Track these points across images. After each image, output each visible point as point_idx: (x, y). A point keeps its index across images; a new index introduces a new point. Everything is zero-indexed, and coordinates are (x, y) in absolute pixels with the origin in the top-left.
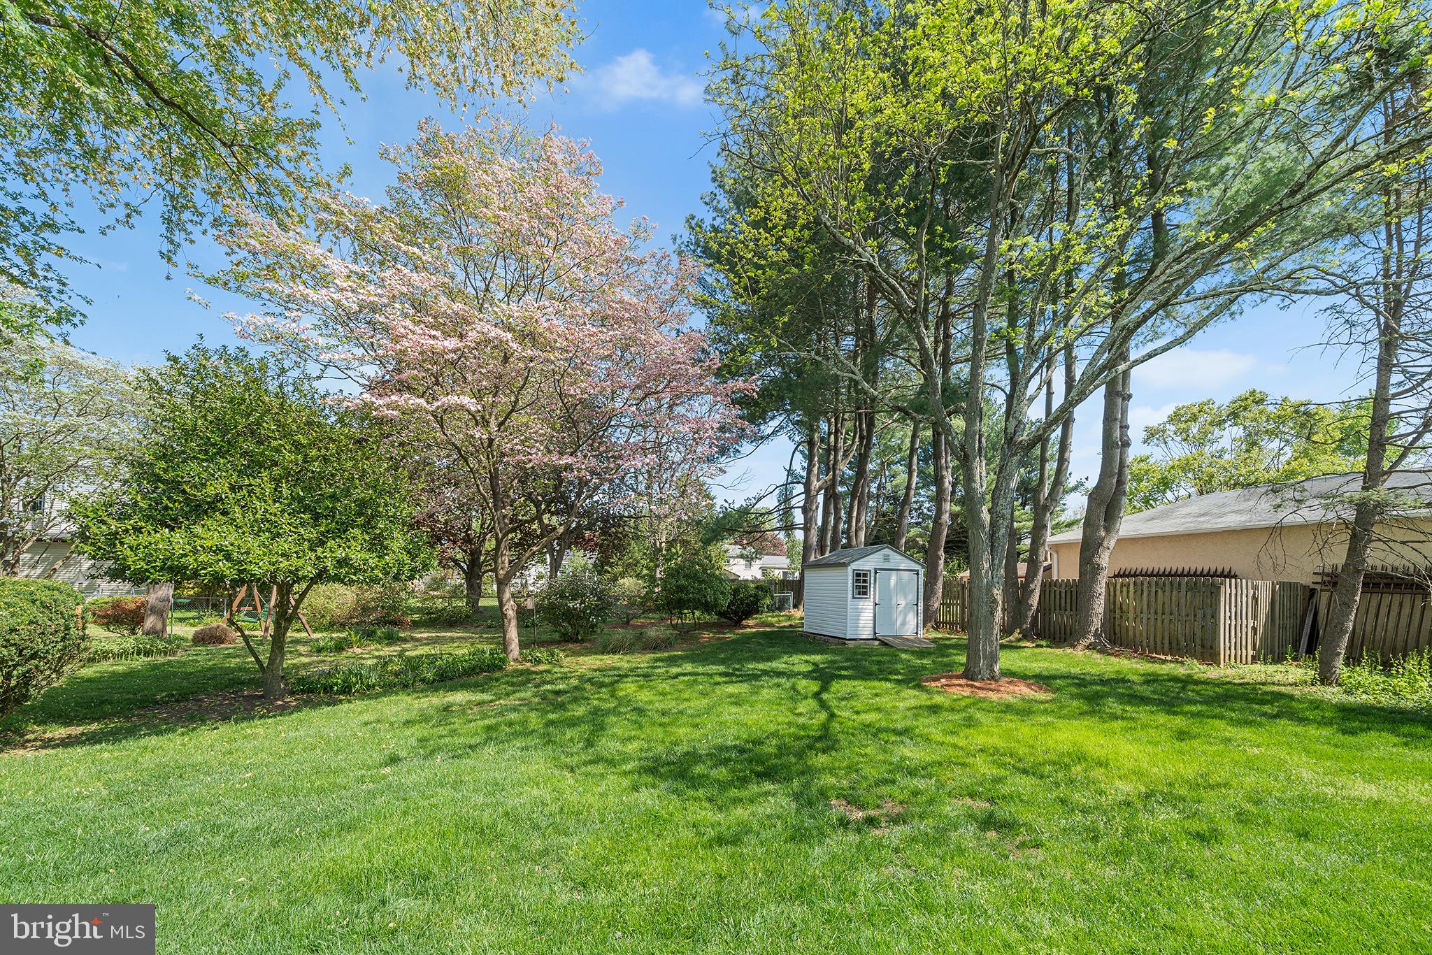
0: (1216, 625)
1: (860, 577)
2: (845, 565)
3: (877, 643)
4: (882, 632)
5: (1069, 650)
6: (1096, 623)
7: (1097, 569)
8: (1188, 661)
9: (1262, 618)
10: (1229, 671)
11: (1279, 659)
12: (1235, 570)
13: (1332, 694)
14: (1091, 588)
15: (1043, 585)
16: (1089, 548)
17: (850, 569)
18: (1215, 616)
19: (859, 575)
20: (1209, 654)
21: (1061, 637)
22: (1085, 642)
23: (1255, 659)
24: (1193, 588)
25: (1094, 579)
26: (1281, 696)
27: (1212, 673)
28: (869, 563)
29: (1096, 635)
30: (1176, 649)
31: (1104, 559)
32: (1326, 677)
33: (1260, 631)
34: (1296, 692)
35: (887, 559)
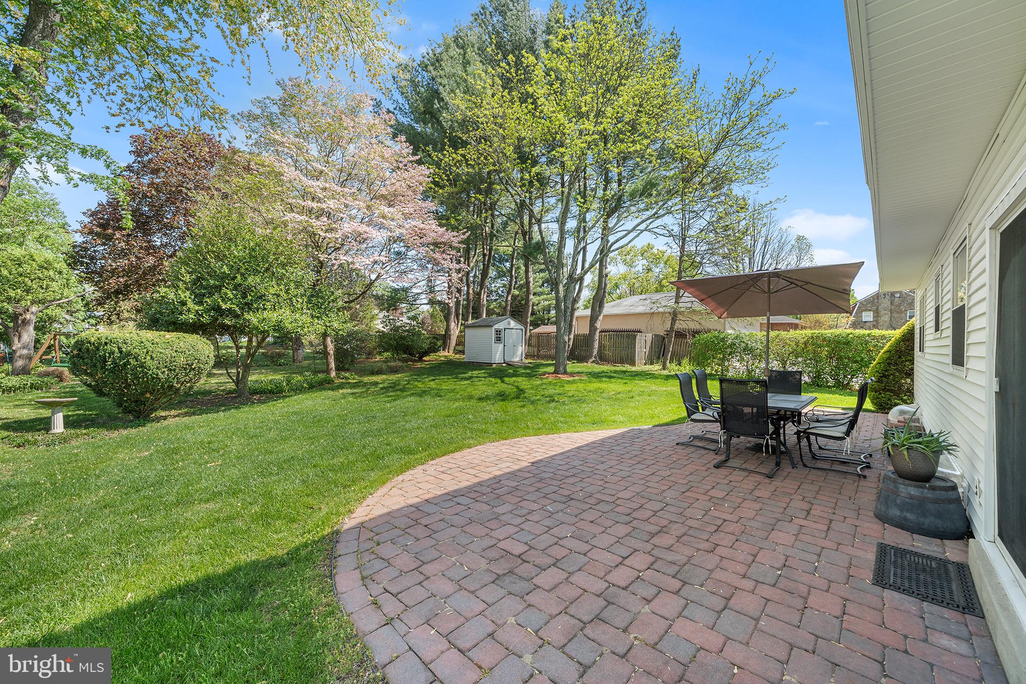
0: (635, 351)
1: (498, 332)
2: (491, 326)
3: (504, 365)
4: (507, 360)
5: (585, 364)
6: (595, 352)
7: (596, 329)
8: (626, 365)
9: (648, 348)
10: (639, 368)
11: (652, 364)
12: (641, 330)
13: (665, 372)
14: (594, 337)
15: (574, 336)
16: (593, 319)
17: (493, 328)
18: (634, 348)
19: (497, 331)
20: (633, 363)
21: (582, 359)
22: (591, 360)
23: (645, 364)
24: (628, 337)
25: (595, 334)
26: (651, 374)
27: (634, 369)
28: (500, 326)
29: (595, 357)
30: (622, 362)
31: (598, 325)
32: (664, 368)
33: (647, 353)
34: (656, 373)
35: (509, 323)
